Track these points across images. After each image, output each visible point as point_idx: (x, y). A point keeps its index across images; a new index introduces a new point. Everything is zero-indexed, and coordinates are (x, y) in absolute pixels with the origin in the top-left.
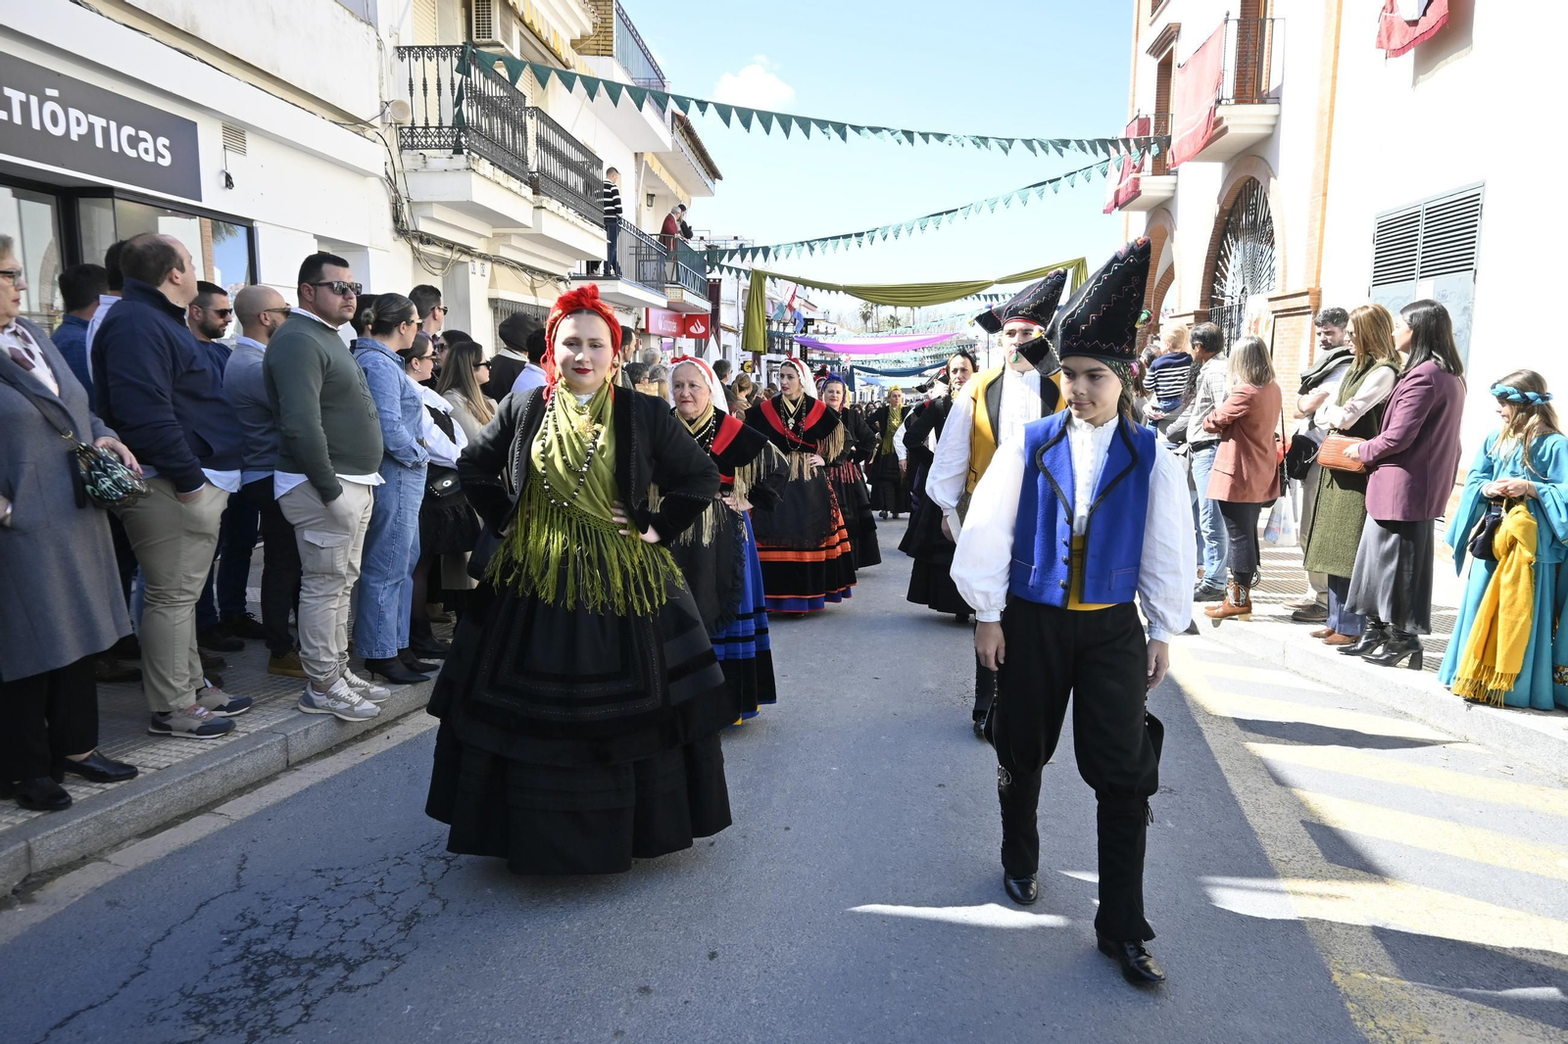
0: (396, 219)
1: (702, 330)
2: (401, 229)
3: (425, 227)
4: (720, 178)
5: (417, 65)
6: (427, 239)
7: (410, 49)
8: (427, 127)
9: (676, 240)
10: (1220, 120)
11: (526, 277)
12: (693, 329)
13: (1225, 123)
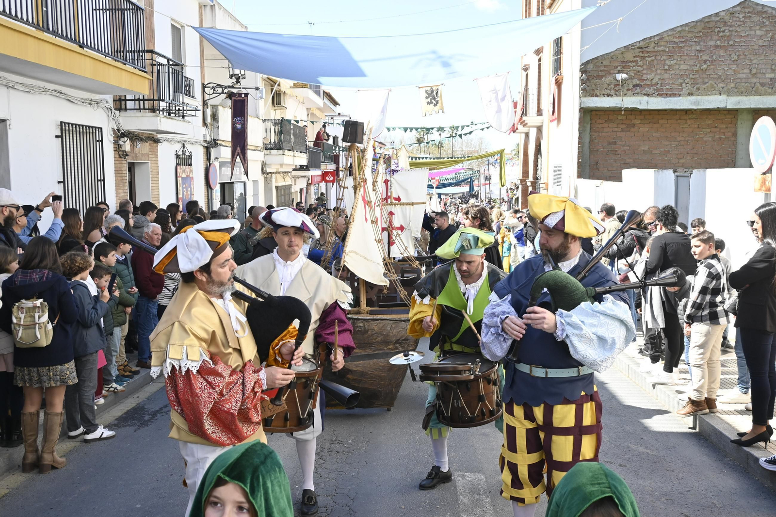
0: (263, 169)
1: (332, 178)
2: (263, 172)
3: (268, 170)
4: (339, 105)
5: (268, 124)
6: (268, 173)
7: (266, 120)
8: (271, 142)
9: (323, 143)
10: (524, 121)
11: (282, 174)
12: (327, 178)
13: (526, 122)
